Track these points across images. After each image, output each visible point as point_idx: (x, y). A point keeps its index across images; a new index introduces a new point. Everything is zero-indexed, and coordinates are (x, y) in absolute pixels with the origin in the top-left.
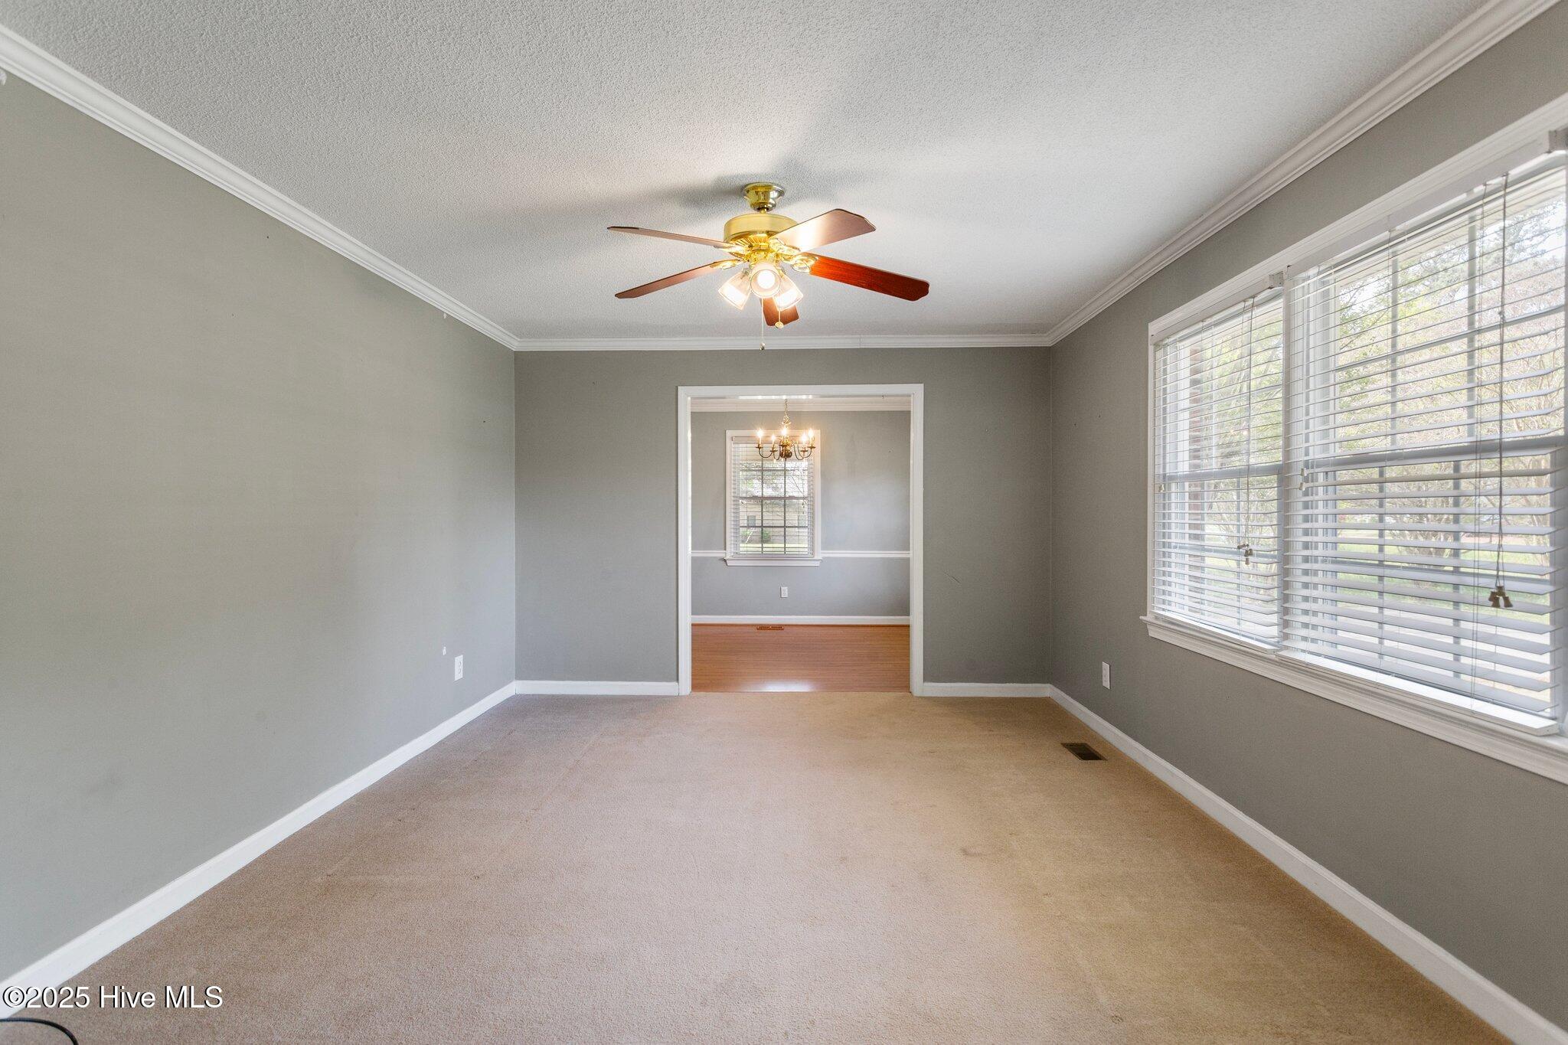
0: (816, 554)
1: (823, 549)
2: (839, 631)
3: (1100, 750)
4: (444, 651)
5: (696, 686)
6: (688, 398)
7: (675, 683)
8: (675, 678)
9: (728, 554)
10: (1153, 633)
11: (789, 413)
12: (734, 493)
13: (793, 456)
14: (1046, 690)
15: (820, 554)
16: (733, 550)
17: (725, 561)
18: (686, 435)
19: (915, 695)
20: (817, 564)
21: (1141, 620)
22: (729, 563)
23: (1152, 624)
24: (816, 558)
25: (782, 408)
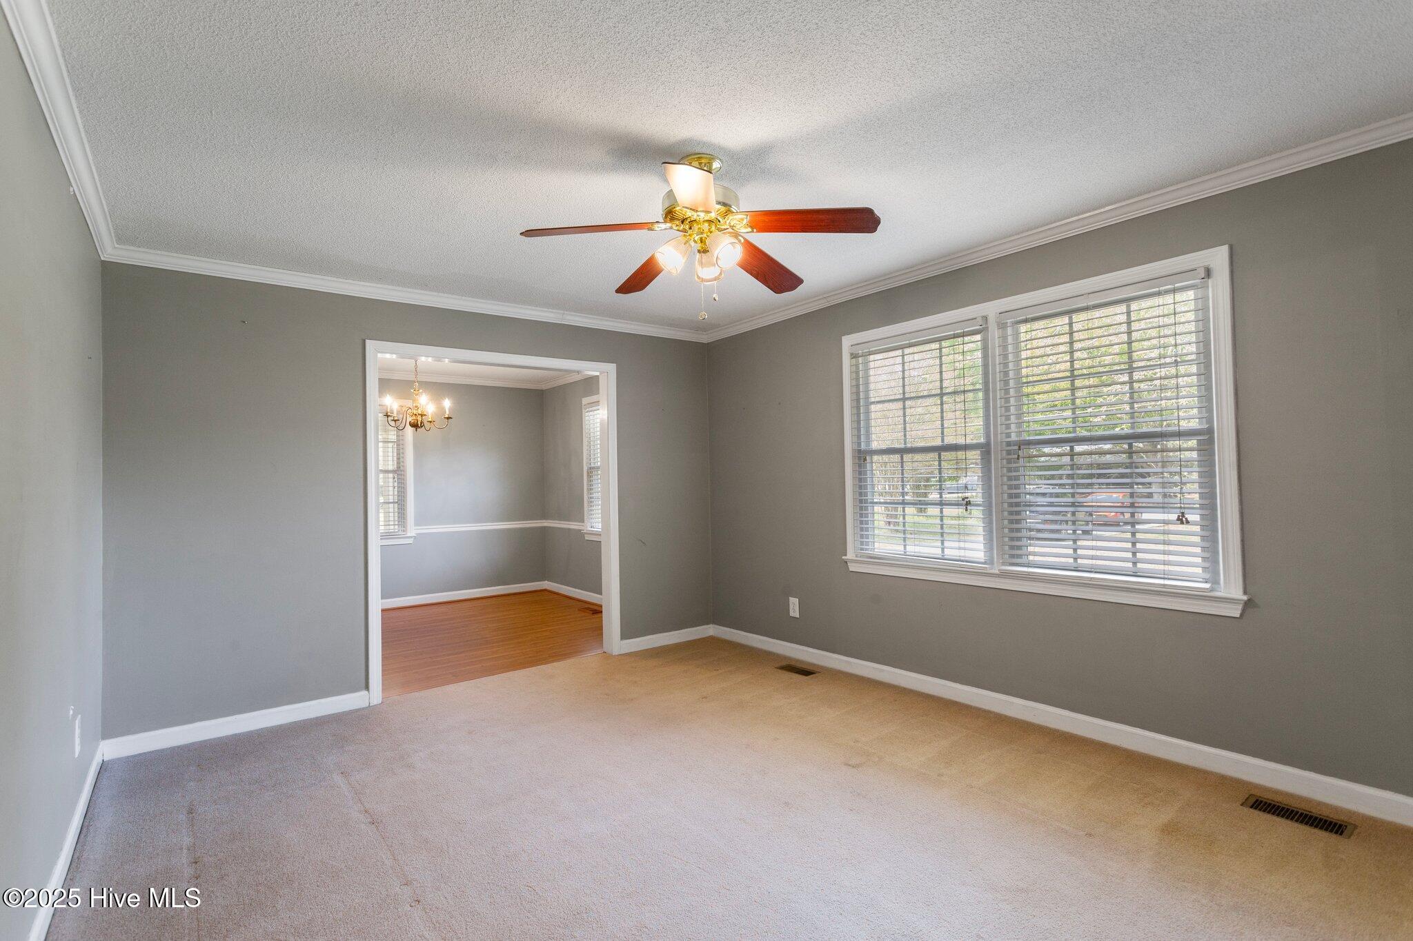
0: (407, 529)
1: (417, 525)
2: (443, 609)
3: (811, 668)
7: (364, 693)
8: (364, 686)
10: (853, 567)
14: (710, 630)
15: (412, 530)
20: (410, 541)
21: (843, 559)
23: (853, 561)
24: (409, 535)
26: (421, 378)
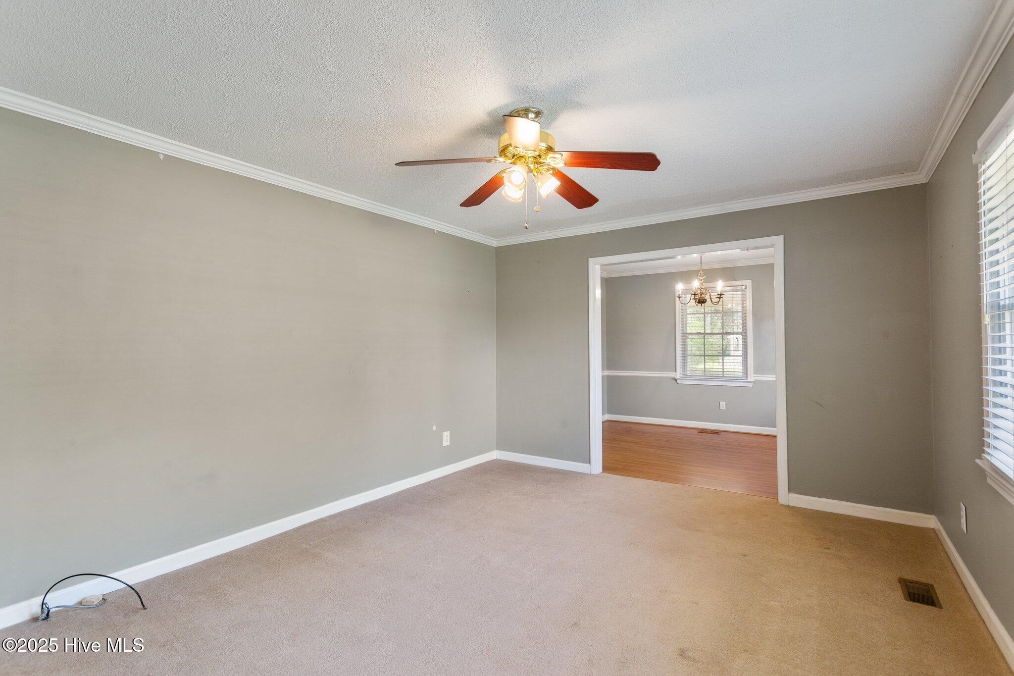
0: (749, 376)
1: (755, 373)
2: (767, 440)
3: (942, 596)
4: (434, 428)
5: (606, 468)
6: (596, 268)
7: (588, 465)
8: (589, 461)
9: (678, 375)
11: (704, 271)
12: (683, 330)
13: (708, 302)
15: (752, 377)
16: (681, 372)
17: (676, 380)
18: (596, 293)
19: (780, 503)
20: (751, 385)
22: (679, 382)
24: (749, 380)
25: (698, 268)
26: (704, 267)
